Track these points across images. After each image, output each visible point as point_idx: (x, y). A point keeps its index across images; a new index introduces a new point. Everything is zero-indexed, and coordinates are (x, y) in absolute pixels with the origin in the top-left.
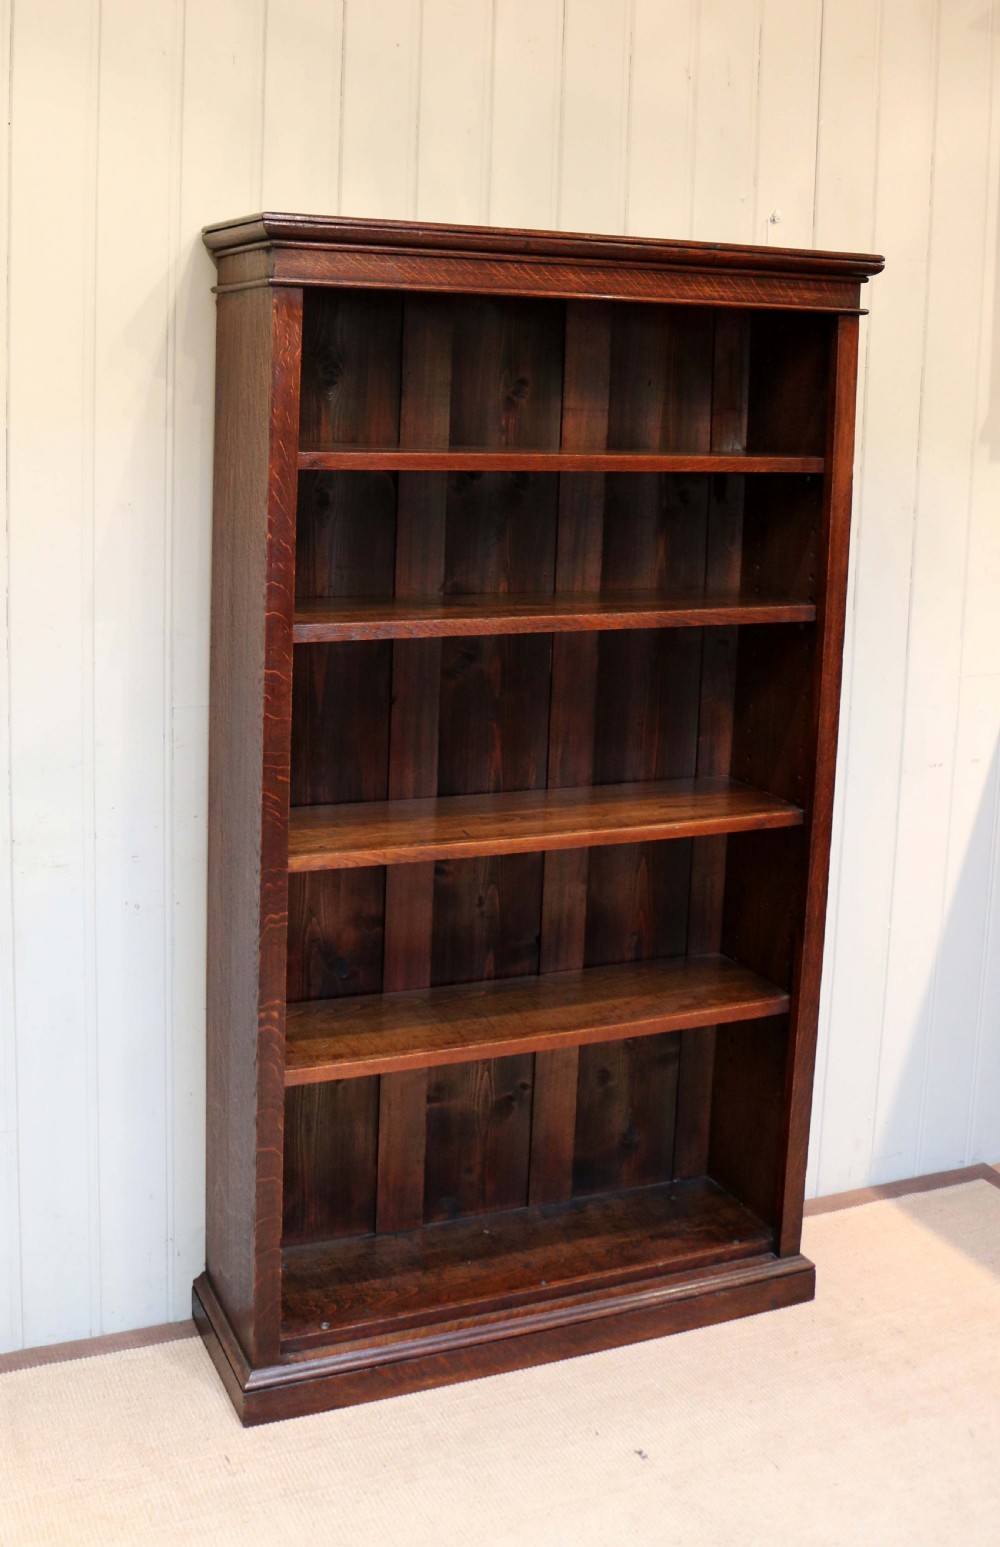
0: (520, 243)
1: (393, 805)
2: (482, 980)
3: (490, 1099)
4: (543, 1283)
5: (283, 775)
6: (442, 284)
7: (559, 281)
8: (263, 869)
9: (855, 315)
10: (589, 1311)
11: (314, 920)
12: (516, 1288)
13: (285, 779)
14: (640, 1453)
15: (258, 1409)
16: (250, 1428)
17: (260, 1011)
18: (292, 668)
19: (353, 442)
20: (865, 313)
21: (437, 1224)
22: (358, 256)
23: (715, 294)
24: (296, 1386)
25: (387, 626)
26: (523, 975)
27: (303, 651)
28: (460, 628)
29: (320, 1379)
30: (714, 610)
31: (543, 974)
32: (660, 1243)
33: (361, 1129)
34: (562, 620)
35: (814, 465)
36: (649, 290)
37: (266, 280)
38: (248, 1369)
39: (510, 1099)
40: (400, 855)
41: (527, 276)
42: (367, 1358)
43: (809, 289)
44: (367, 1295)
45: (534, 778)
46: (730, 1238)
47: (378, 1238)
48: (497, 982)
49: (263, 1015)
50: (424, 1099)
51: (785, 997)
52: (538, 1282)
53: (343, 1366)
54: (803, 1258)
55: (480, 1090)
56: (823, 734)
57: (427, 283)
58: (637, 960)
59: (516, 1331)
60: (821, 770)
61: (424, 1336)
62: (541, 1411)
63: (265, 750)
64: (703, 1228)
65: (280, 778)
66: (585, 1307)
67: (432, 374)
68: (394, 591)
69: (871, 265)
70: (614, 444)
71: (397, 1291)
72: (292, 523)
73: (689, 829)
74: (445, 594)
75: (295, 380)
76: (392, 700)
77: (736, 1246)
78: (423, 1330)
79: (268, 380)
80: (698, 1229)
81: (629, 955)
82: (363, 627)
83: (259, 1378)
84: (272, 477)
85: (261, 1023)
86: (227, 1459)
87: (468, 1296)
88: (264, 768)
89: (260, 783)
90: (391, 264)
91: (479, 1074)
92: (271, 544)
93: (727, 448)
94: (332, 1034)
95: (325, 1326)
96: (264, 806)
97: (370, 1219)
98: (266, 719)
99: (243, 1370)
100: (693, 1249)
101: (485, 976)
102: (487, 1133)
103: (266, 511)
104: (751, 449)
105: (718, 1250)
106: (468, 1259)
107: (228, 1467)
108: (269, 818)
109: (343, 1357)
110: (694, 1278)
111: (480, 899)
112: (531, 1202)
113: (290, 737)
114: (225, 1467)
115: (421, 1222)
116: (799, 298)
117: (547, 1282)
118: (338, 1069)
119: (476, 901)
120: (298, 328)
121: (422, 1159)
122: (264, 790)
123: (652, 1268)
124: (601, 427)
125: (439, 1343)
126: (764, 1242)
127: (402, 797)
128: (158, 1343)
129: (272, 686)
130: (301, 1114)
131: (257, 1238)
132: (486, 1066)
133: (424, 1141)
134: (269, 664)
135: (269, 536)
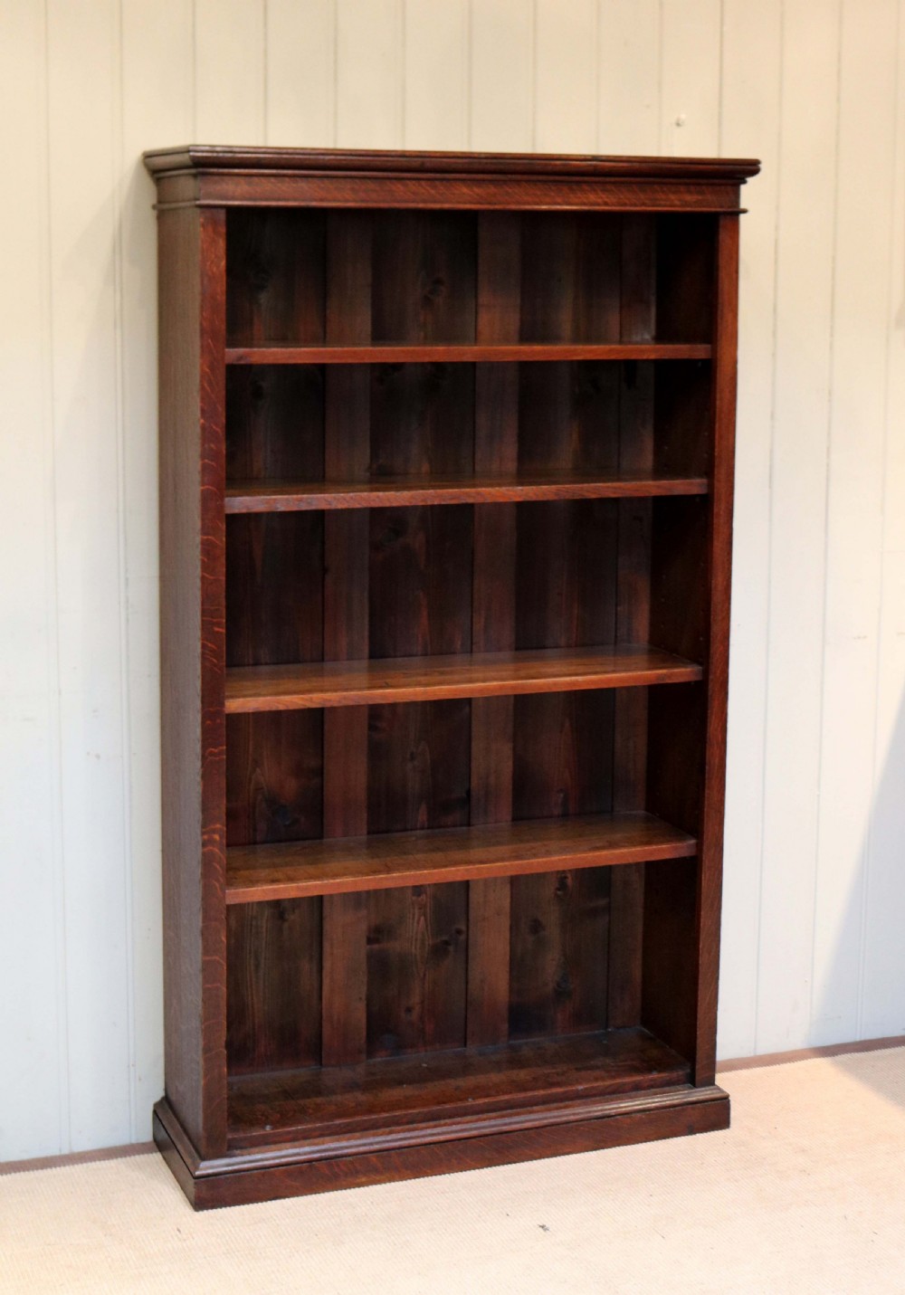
0: (416, 162)
1: (328, 665)
2: (416, 829)
3: (427, 943)
4: (470, 1100)
5: (219, 627)
6: (347, 201)
7: (454, 194)
8: (203, 708)
9: (735, 213)
10: (511, 1124)
11: (258, 770)
12: (444, 1103)
13: (220, 630)
14: (543, 1227)
15: (208, 1195)
16: (201, 1213)
17: (203, 833)
18: (224, 534)
19: (282, 339)
20: (745, 211)
21: (379, 1059)
22: (272, 179)
23: (600, 201)
24: (242, 1176)
25: (308, 498)
26: (455, 826)
27: (234, 520)
28: (374, 500)
29: (263, 1171)
30: (609, 484)
31: (473, 825)
32: (583, 1073)
33: (306, 966)
34: (466, 493)
35: (699, 351)
36: (537, 200)
37: (193, 203)
38: (199, 1160)
39: (447, 943)
40: (326, 700)
41: (424, 191)
42: (305, 1154)
43: (690, 192)
44: (309, 1108)
45: (459, 643)
46: (650, 1071)
47: (323, 1069)
48: (429, 831)
49: (206, 837)
50: (364, 940)
51: (693, 842)
52: (466, 1099)
53: (284, 1160)
54: (719, 1089)
55: (417, 933)
56: (717, 597)
57: (334, 200)
58: (565, 815)
59: (442, 1138)
60: (715, 629)
61: (359, 1138)
62: (460, 1201)
63: (203, 604)
64: (629, 1063)
65: (216, 629)
66: (507, 1120)
67: (355, 279)
68: (324, 473)
69: (749, 168)
70: (526, 336)
71: (336, 1105)
72: (221, 409)
73: (593, 682)
74: (371, 475)
75: (221, 287)
76: (325, 570)
77: (655, 1075)
78: (358, 1134)
79: (198, 289)
80: (623, 1064)
81: (557, 811)
82: (287, 499)
83: (208, 1167)
84: (202, 370)
85: (204, 845)
86: (179, 1230)
87: (400, 1108)
88: (203, 621)
89: (199, 634)
90: (303, 185)
91: (416, 919)
92: (203, 428)
93: (637, 338)
94: (275, 866)
95: (268, 1128)
96: (203, 654)
97: (316, 1051)
98: (203, 578)
99: (194, 1163)
100: (613, 1077)
101: (418, 826)
102: (425, 975)
103: (198, 399)
104: (660, 338)
105: (638, 1078)
106: (403, 1084)
107: (180, 1236)
108: (207, 664)
109: (284, 1152)
110: (612, 1100)
111: (412, 754)
112: (468, 1043)
113: (224, 594)
114: (177, 1235)
115: (364, 1056)
116: (680, 200)
117: (474, 1099)
118: (275, 890)
119: (408, 756)
120: (221, 244)
121: (364, 997)
122: (203, 640)
123: (572, 1091)
124: (513, 321)
125: (371, 1144)
126: (681, 1073)
127: (336, 659)
128: (121, 1157)
129: (207, 549)
130: (250, 950)
131: (204, 1039)
132: (422, 910)
133: (365, 980)
134: (204, 531)
135: (202, 421)
